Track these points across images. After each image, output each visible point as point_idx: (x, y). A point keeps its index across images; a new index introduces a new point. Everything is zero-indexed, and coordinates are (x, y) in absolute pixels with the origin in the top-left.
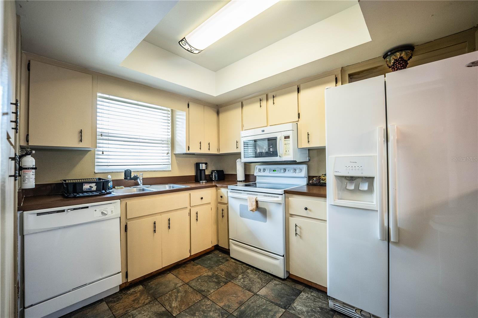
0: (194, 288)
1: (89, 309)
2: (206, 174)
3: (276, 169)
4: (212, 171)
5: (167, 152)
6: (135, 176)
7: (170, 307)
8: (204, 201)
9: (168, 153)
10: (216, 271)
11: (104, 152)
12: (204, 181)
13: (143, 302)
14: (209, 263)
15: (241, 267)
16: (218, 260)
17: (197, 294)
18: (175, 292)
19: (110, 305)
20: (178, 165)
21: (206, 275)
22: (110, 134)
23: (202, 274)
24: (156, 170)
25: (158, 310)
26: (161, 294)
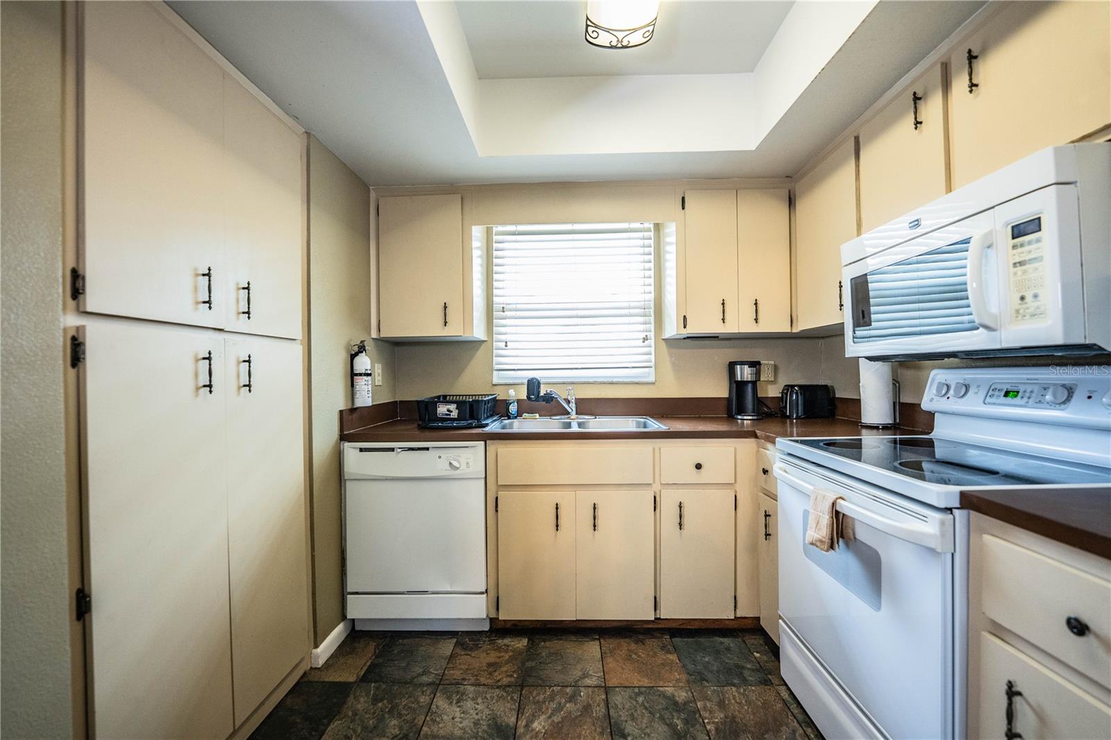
0: (612, 712)
1: (430, 639)
2: (759, 396)
3: (1022, 388)
4: (785, 386)
5: (643, 335)
6: (549, 394)
7: (527, 726)
8: (705, 476)
9: (645, 339)
10: (706, 698)
11: (508, 344)
12: (749, 418)
13: (499, 678)
14: (708, 662)
15: (794, 731)
16: (737, 666)
17: (602, 733)
18: (567, 694)
19: (458, 650)
20: (677, 368)
21: (669, 694)
22: (519, 306)
23: (661, 684)
24: (615, 380)
25: (502, 715)
26: (540, 682)
